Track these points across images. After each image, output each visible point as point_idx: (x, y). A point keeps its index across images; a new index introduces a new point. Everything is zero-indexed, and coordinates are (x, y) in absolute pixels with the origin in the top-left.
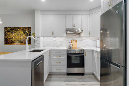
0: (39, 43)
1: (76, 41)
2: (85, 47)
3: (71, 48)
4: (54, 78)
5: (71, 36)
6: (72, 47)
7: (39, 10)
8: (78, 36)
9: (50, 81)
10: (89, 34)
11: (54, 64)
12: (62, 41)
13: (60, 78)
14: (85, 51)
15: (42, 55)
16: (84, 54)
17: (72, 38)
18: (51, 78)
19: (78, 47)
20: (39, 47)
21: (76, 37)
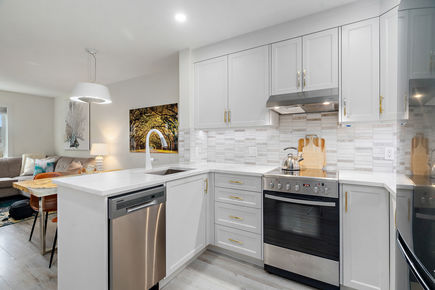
0: (188, 150)
1: (320, 142)
2: (370, 170)
3: (290, 170)
4: (218, 264)
5: (301, 124)
6: (296, 166)
7: (188, 49)
8: (327, 121)
9: (200, 269)
10: (381, 112)
11: (222, 219)
12: (265, 144)
13: (236, 273)
14: (343, 189)
15: (162, 185)
16: (337, 201)
17: (304, 130)
18: (210, 263)
19: (330, 169)
20: (188, 160)
21: (318, 127)
